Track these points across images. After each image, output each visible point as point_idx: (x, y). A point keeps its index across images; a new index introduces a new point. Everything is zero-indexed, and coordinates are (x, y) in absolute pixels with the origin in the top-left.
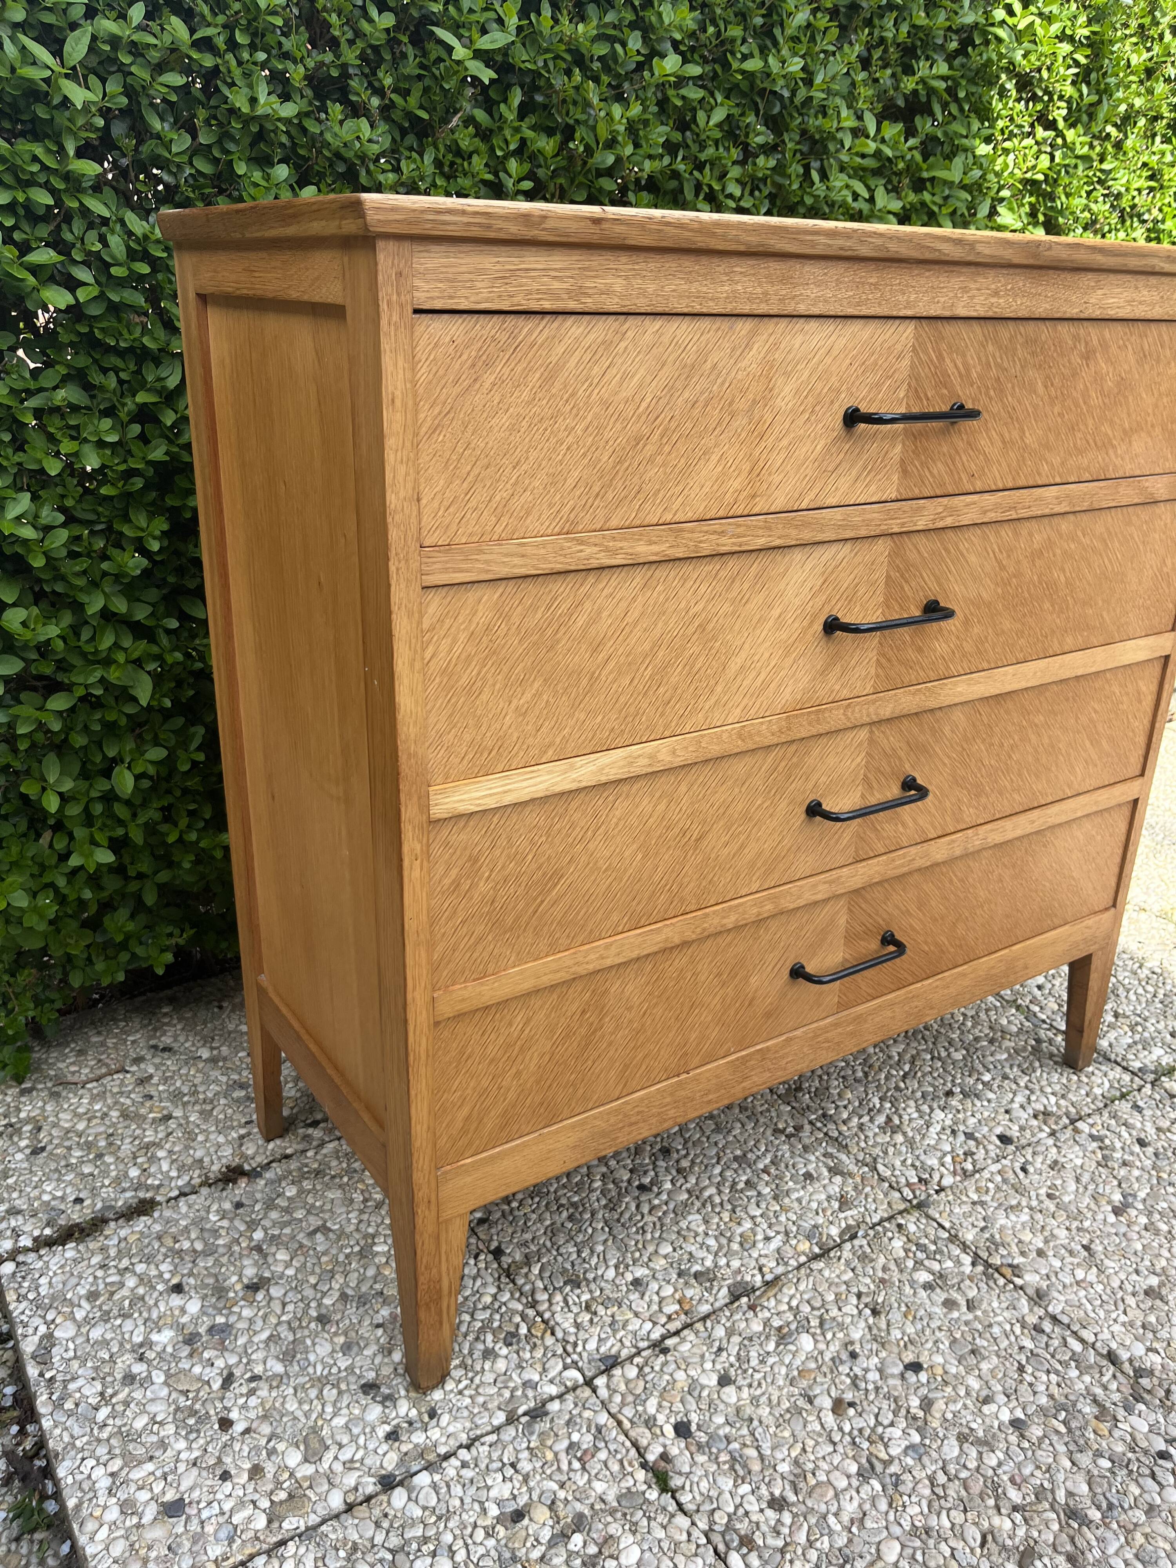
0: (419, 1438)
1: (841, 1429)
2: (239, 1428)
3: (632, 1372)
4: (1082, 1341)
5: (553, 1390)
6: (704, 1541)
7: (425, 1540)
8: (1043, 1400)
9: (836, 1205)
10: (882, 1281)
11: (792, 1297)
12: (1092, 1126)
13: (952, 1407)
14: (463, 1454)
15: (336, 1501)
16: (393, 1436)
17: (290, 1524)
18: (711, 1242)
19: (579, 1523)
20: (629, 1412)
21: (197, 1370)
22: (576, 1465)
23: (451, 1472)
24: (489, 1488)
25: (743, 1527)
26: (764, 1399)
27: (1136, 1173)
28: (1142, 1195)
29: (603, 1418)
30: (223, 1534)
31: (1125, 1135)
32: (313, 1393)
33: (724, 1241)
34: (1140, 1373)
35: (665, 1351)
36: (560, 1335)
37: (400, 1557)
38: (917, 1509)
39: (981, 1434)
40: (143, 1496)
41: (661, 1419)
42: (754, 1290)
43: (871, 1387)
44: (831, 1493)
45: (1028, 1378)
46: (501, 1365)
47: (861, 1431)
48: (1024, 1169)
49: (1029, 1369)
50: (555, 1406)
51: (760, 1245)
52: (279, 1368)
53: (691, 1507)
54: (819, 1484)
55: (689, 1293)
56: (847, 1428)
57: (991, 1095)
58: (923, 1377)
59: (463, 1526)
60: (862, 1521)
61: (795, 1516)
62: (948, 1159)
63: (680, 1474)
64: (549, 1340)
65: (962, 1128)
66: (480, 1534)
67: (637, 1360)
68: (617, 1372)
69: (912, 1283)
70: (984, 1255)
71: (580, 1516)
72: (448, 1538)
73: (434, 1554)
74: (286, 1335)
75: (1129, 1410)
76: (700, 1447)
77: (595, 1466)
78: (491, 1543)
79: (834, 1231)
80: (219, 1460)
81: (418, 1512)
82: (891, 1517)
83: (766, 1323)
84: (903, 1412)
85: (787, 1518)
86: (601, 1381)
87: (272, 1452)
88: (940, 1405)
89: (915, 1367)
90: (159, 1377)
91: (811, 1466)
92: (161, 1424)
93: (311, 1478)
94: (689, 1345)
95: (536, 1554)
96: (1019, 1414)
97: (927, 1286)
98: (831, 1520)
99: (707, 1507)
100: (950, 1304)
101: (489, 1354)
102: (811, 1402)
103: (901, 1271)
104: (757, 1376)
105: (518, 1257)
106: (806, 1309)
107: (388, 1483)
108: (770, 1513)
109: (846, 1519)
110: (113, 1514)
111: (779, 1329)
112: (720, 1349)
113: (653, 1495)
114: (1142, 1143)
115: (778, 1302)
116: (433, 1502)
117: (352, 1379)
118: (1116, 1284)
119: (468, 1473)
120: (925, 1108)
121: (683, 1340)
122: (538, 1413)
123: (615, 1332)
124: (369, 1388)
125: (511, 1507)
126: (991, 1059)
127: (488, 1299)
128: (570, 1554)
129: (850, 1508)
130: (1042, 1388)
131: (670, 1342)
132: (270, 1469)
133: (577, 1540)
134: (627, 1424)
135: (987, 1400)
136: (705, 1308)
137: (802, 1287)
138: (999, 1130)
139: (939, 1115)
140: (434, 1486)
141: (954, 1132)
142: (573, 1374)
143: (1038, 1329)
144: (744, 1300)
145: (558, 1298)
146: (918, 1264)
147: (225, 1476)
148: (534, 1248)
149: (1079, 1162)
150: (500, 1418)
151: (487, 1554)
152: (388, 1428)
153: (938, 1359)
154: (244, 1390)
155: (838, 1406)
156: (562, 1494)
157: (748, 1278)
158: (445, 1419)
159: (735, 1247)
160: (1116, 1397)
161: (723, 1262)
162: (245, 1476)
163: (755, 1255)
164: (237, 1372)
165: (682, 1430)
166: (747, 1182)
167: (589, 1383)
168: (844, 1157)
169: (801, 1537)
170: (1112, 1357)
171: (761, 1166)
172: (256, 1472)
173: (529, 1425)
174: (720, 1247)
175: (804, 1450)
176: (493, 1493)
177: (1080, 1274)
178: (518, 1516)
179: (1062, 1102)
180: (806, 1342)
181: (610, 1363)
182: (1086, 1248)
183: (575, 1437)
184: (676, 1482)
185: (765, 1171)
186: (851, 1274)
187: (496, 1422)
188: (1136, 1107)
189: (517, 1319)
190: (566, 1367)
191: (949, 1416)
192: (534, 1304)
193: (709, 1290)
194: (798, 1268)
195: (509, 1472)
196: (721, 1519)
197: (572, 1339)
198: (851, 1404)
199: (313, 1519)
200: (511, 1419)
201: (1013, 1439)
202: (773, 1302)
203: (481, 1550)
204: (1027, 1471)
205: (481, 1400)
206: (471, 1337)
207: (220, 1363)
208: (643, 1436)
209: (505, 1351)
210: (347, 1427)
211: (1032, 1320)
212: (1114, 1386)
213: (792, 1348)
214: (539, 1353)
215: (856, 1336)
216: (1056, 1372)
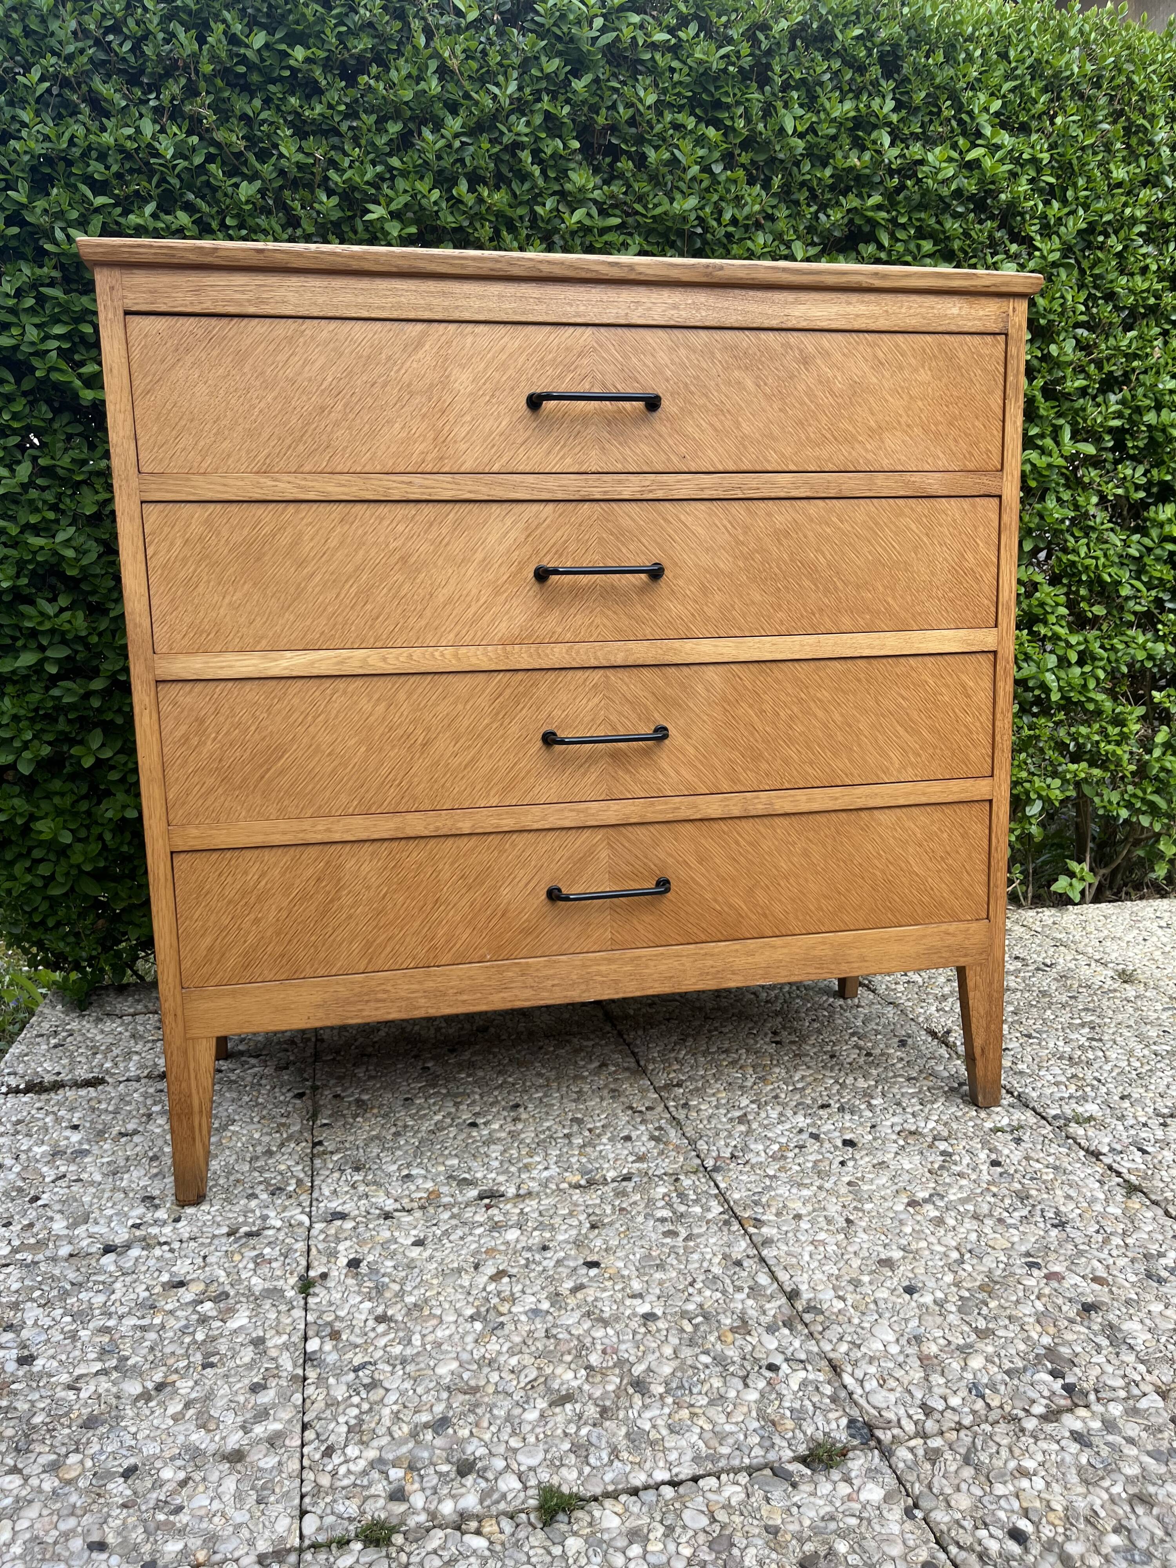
0: (154, 1230)
1: (484, 1289)
2: (41, 1203)
3: (349, 1224)
4: (775, 1278)
5: (278, 1224)
6: (301, 1327)
8: (691, 1307)
9: (632, 1158)
10: (623, 1210)
11: (529, 1206)
13: (598, 1294)
14: (176, 1245)
15: (64, 1252)
16: (137, 1226)
17: (22, 1257)
18: (495, 1163)
19: (219, 1297)
20: (322, 1246)
21: (45, 1169)
22: (251, 1267)
23: (157, 1252)
24: (174, 1266)
25: (341, 1326)
26: (438, 1259)
27: (964, 1182)
28: (953, 1198)
29: (299, 1245)
31: (982, 1156)
33: (506, 1165)
34: (810, 1309)
35: (389, 1218)
36: (316, 1195)
38: (496, 1348)
39: (607, 1315)
41: (343, 1254)
42: (503, 1196)
43: (539, 1269)
44: (434, 1322)
45: (691, 1290)
46: (254, 1203)
47: (500, 1292)
49: (699, 1285)
50: (269, 1233)
51: (535, 1172)
52: (98, 1178)
53: (311, 1306)
54: (430, 1315)
55: (444, 1189)
56: (491, 1288)
57: (868, 1114)
58: (594, 1272)
59: (135, 1281)
60: (441, 1344)
61: (390, 1329)
62: (775, 1147)
63: (323, 1286)
64: (304, 1197)
65: (812, 1130)
66: (141, 1288)
67: (360, 1219)
68: (337, 1223)
69: (649, 1215)
70: (737, 1209)
71: (226, 1294)
72: (118, 1285)
73: (99, 1291)
75: (771, 1329)
76: (357, 1275)
77: (264, 1269)
78: (144, 1294)
79: (612, 1174)
81: (112, 1269)
82: (469, 1347)
83: (490, 1217)
84: (551, 1289)
85: (382, 1328)
86: (319, 1225)
87: (49, 1219)
88: (589, 1291)
89: (593, 1265)
90: (17, 1169)
91: (434, 1303)
93: (60, 1237)
94: (410, 1219)
95: (169, 1307)
96: (658, 1311)
97: (662, 1220)
98: (417, 1338)
99: (323, 1309)
100: (670, 1234)
101: (252, 1196)
102: (476, 1268)
103: (647, 1207)
104: (449, 1245)
105: (331, 1148)
106: (534, 1215)
107: (108, 1250)
108: (371, 1322)
109: (430, 1339)
111: (498, 1222)
112: (435, 1225)
113: (290, 1294)
115: (515, 1207)
116: (128, 1265)
117: (141, 1192)
119: (168, 1255)
120: (789, 1113)
121: (410, 1215)
122: (254, 1233)
125: (179, 1279)
127: (283, 1167)
128: (196, 1312)
129: (440, 1334)
130: (698, 1299)
131: (397, 1214)
132: (39, 1227)
133: (208, 1306)
134: (314, 1252)
136: (447, 1200)
137: (544, 1202)
140: (138, 1257)
142: (304, 1218)
143: (738, 1262)
144: (486, 1201)
145: (336, 1175)
146: (669, 1204)
148: (348, 1145)
150: (223, 1231)
151: (134, 1300)
152: (138, 1221)
153: (620, 1264)
154: (65, 1185)
155: (500, 1274)
156: (222, 1280)
157: (503, 1189)
158: (183, 1224)
159: (513, 1169)
160: (766, 1319)
161: (493, 1176)
162: (19, 1227)
163: (524, 1176)
164: (69, 1175)
165: (354, 1263)
166: (566, 1134)
168: (673, 1131)
169: (381, 1342)
170: (791, 1295)
171: (590, 1126)
172: (29, 1226)
173: (239, 1239)
174: (499, 1168)
175: (440, 1293)
176: (175, 1269)
177: (822, 1236)
178: (179, 1284)
181: (340, 1217)
182: (849, 1221)
183: (267, 1251)
184: (316, 1290)
185: (591, 1129)
186: (597, 1201)
187: (217, 1233)
188: (1018, 1140)
189: (293, 1181)
190: (301, 1213)
191: (590, 1299)
192: (314, 1175)
193: (463, 1190)
194: (554, 1190)
196: (328, 1318)
197: (321, 1199)
198: (510, 1276)
199: (39, 1258)
200: (230, 1234)
201: (634, 1325)
202: (509, 1207)
203: (133, 1297)
204: (623, 1347)
205: (219, 1219)
206: (248, 1185)
207: (63, 1169)
208: (319, 1260)
209: (265, 1197)
210: (111, 1216)
211: (737, 1256)
212: (771, 1313)
213: (496, 1235)
214: (289, 1202)
215: (561, 1237)
216: (724, 1292)
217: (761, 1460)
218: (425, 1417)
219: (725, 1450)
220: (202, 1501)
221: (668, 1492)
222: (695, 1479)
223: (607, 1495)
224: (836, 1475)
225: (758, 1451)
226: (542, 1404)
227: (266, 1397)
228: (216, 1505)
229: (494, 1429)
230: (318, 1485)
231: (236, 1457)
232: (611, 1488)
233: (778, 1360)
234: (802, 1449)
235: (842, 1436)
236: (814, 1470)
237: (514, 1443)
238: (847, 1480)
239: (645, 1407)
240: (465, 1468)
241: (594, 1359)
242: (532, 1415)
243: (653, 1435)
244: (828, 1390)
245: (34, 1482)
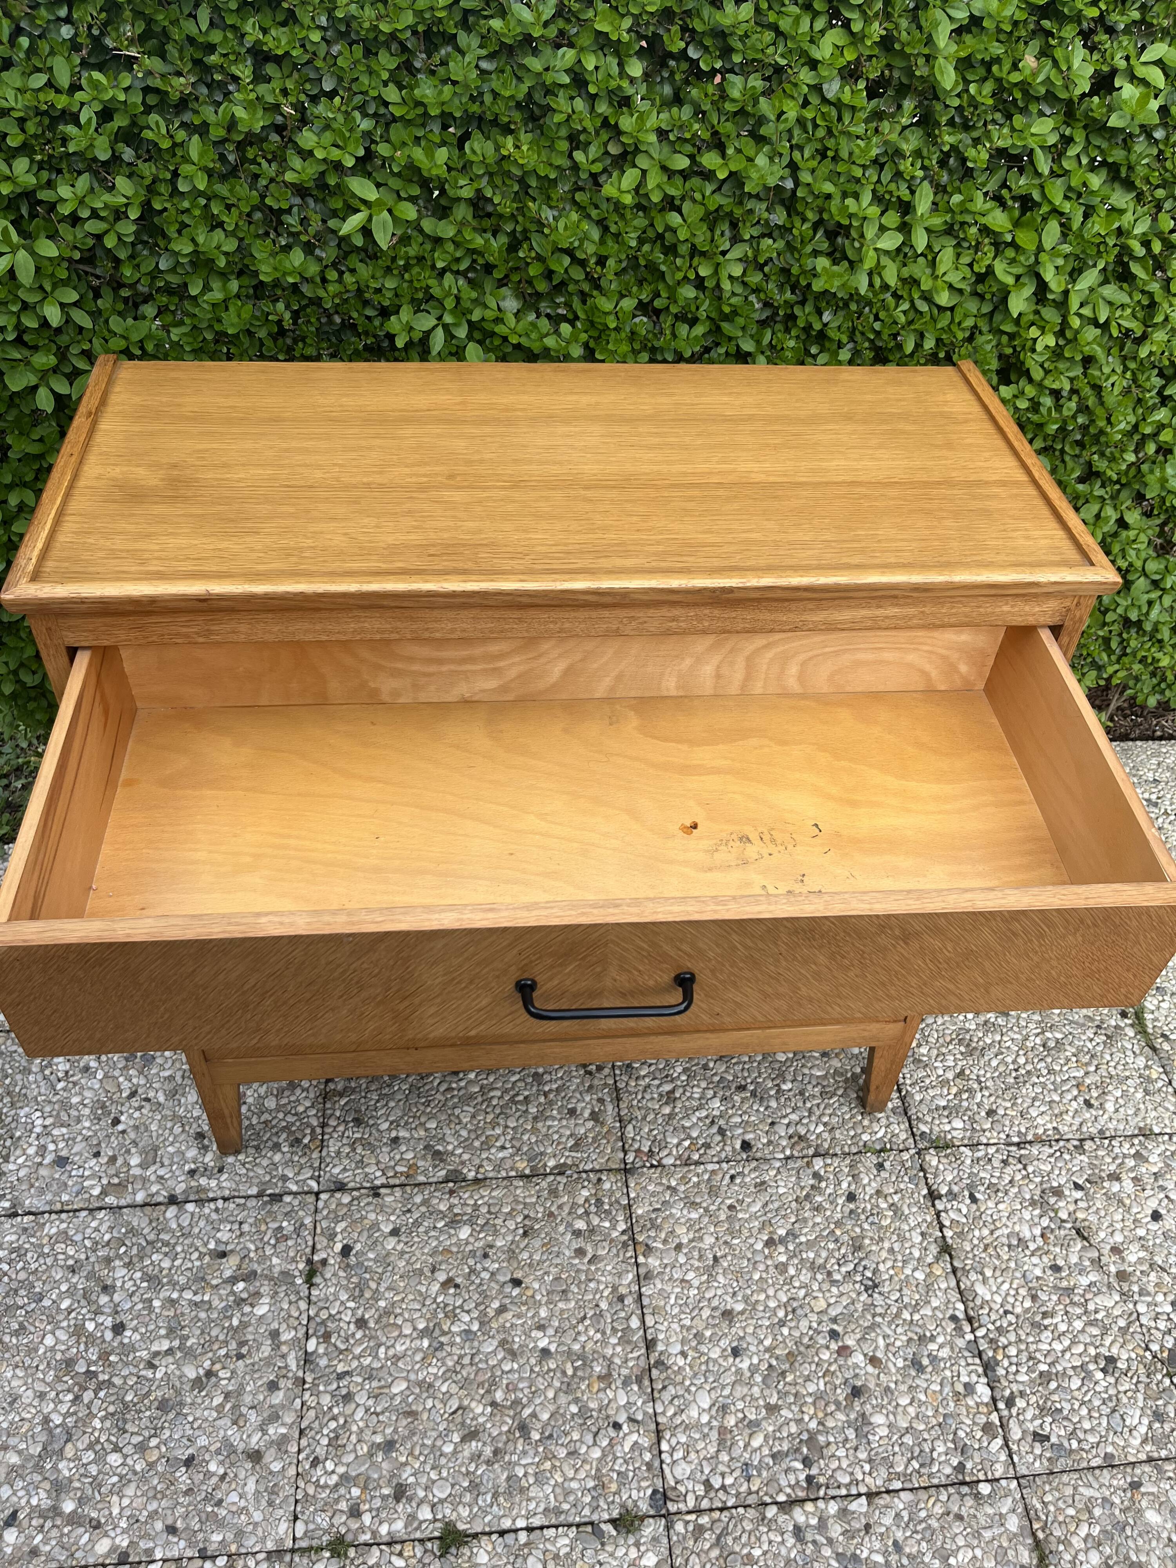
0: (203, 1181)
1: (435, 1299)
2: (120, 1127)
3: (346, 1199)
4: (643, 1322)
5: (294, 1188)
6: (305, 1322)
7: (166, 1244)
8: (576, 1347)
9: (571, 1142)
10: (551, 1214)
11: (482, 1197)
12: (826, 1165)
13: (514, 1321)
14: (220, 1203)
15: (140, 1197)
16: (192, 1173)
17: (110, 1200)
18: (464, 1133)
19: (250, 1277)
20: (325, 1224)
21: (121, 1079)
22: (273, 1242)
23: (207, 1211)
24: (219, 1230)
25: (331, 1325)
26: (407, 1256)
27: (818, 1220)
28: (803, 1239)
29: (308, 1221)
30: (75, 1189)
31: (844, 1185)
32: (169, 1125)
33: (473, 1136)
34: (659, 1363)
35: (377, 1195)
36: (324, 1153)
37: (149, 1248)
38: (435, 1371)
39: (516, 1346)
40: (52, 1147)
41: (339, 1237)
42: (464, 1180)
43: (478, 1281)
44: (396, 1334)
45: (581, 1328)
46: (277, 1157)
47: (446, 1305)
48: (732, 1178)
49: (587, 1322)
50: (287, 1199)
51: (493, 1150)
52: (161, 1098)
53: (313, 1298)
54: (394, 1324)
55: (420, 1163)
56: (439, 1300)
57: (773, 1104)
58: (516, 1292)
59: (192, 1245)
60: (399, 1359)
61: (365, 1336)
62: (687, 1143)
63: (322, 1276)
64: (315, 1155)
65: (722, 1122)
66: (195, 1255)
67: (355, 1193)
68: (338, 1195)
69: (569, 1225)
70: (636, 1229)
71: (254, 1273)
72: (179, 1249)
73: (166, 1254)
74: (178, 1079)
75: (626, 1383)
76: (348, 1265)
77: (282, 1247)
78: (197, 1263)
79: (551, 1163)
80: (99, 1144)
81: (174, 1226)
82: (417, 1367)
83: (451, 1207)
84: (482, 1307)
85: (359, 1335)
86: (323, 1196)
87: (128, 1151)
88: (508, 1315)
89: (517, 1283)
90: (100, 1075)
91: (398, 1311)
92: (85, 1106)
93: (135, 1177)
94: (392, 1198)
95: (214, 1282)
96: (553, 1348)
97: (577, 1233)
98: (382, 1350)
99: (321, 1304)
100: (580, 1252)
101: (277, 1147)
102: (433, 1272)
103: (569, 1213)
104: (416, 1239)
105: (340, 1087)
106: (484, 1210)
107: (172, 1200)
108: (352, 1326)
109: (391, 1352)
110: (31, 1151)
111: (456, 1215)
112: (409, 1211)
113: (299, 1281)
114: (851, 1197)
115: (471, 1197)
116: (185, 1224)
117: (195, 1126)
118: (708, 1295)
119: (214, 1216)
120: (710, 1093)
121: (392, 1194)
122: (277, 1198)
123: (357, 1168)
124: (200, 1136)
125: (222, 1248)
126: (806, 1071)
127: (301, 1109)
128: (233, 1293)
129: (399, 1348)
130: (583, 1338)
131: (383, 1191)
132: (120, 1161)
133: (241, 1285)
134: (318, 1231)
135: (541, 1327)
136: (422, 1179)
137: (494, 1194)
138: (749, 1137)
139: (716, 1104)
140: (192, 1214)
141: (713, 1122)
142: (314, 1184)
143: (621, 1299)
144: (451, 1185)
145: (341, 1128)
146: (587, 1213)
147: (97, 1155)
148: (353, 1084)
149: (781, 1191)
150: (254, 1191)
151: (191, 1269)
152: (193, 1166)
153: (536, 1286)
154: (136, 1105)
155: (449, 1283)
156: (252, 1255)
157: (465, 1171)
158: (225, 1176)
159: (477, 1144)
160: (625, 1372)
161: (460, 1151)
162: (106, 1159)
163: (484, 1156)
164: (140, 1091)
165: (346, 1251)
166: (526, 1098)
167: (317, 1194)
168: (610, 1107)
169: (357, 1351)
170: (650, 1345)
171: (547, 1088)
172: (113, 1159)
173: (265, 1203)
174: (466, 1140)
175: (403, 1300)
176: (219, 1235)
177: (690, 1276)
178: (223, 1255)
179: (826, 1135)
180: (464, 1233)
181: (341, 1187)
182: (716, 1259)
183: (285, 1224)
184: (317, 1280)
185: (546, 1094)
186: (534, 1200)
187: (250, 1192)
188: (880, 1166)
189: (308, 1131)
190: (311, 1178)
191: (508, 1325)
192: (323, 1125)
193: (435, 1166)
194: (504, 1179)
195: (236, 1226)
196: (324, 1315)
197: (328, 1160)
198: (457, 1286)
199: (123, 1202)
200: (259, 1195)
201: (533, 1361)
202: (466, 1195)
203: (190, 1265)
204: (521, 1386)
205: (251, 1174)
206: (274, 1131)
207: (135, 1081)
208: (322, 1242)
209: (285, 1149)
210: (172, 1155)
211: (623, 1290)
212: (631, 1364)
213: (452, 1231)
214: (303, 1161)
215: (499, 1244)
216: (604, 1333)
217: (586, 1520)
218: (379, 1439)
219: (566, 1506)
220: (234, 1497)
221: (523, 1537)
222: (542, 1528)
223: (484, 1533)
224: (631, 1540)
225: (586, 1511)
226: (456, 1438)
227: (278, 1398)
228: (243, 1503)
229: (422, 1458)
230: (306, 1494)
231: (255, 1456)
232: (487, 1529)
233: (622, 1418)
234: (615, 1514)
235: (644, 1507)
236: (618, 1532)
237: (434, 1475)
238: (637, 1545)
239: (524, 1453)
240: (400, 1493)
241: (499, 1396)
242: (448, 1449)
243: (524, 1483)
244: (647, 1457)
245: (130, 1461)
